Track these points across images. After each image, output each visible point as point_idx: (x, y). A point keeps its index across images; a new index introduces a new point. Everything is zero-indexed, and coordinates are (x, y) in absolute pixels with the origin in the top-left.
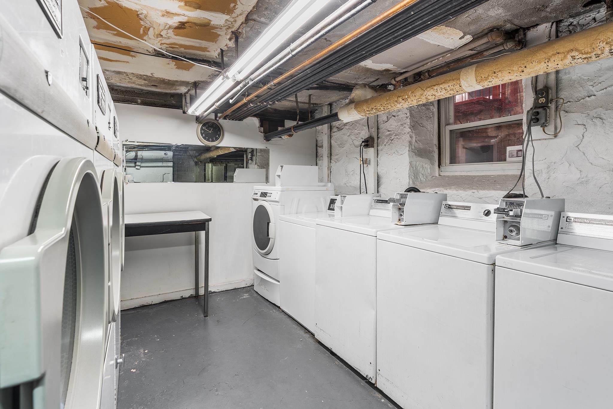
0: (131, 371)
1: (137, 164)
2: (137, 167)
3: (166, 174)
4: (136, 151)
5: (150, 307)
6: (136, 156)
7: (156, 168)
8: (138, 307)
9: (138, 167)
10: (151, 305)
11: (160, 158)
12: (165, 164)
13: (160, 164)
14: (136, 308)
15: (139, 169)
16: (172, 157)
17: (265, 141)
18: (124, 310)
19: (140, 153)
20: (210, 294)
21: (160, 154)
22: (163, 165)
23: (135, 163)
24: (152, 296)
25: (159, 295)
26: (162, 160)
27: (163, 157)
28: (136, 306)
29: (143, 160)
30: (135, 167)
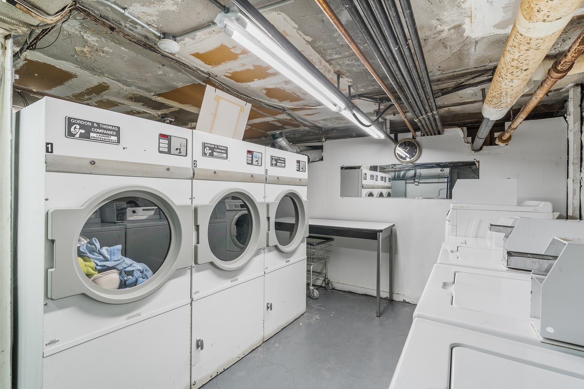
0: (300, 323)
1: (415, 181)
2: (415, 183)
3: (442, 190)
4: (414, 169)
5: (354, 294)
6: (415, 174)
7: (433, 184)
8: (347, 292)
9: (417, 184)
10: (356, 293)
11: (436, 174)
12: (441, 180)
13: (436, 180)
14: (346, 291)
15: (418, 185)
16: (449, 173)
17: (473, 152)
18: (338, 290)
19: (418, 171)
20: (405, 303)
21: (437, 171)
22: (439, 181)
23: (415, 179)
24: (357, 286)
25: (362, 288)
26: (438, 177)
27: (440, 174)
28: (346, 290)
29: (421, 177)
30: (414, 183)
